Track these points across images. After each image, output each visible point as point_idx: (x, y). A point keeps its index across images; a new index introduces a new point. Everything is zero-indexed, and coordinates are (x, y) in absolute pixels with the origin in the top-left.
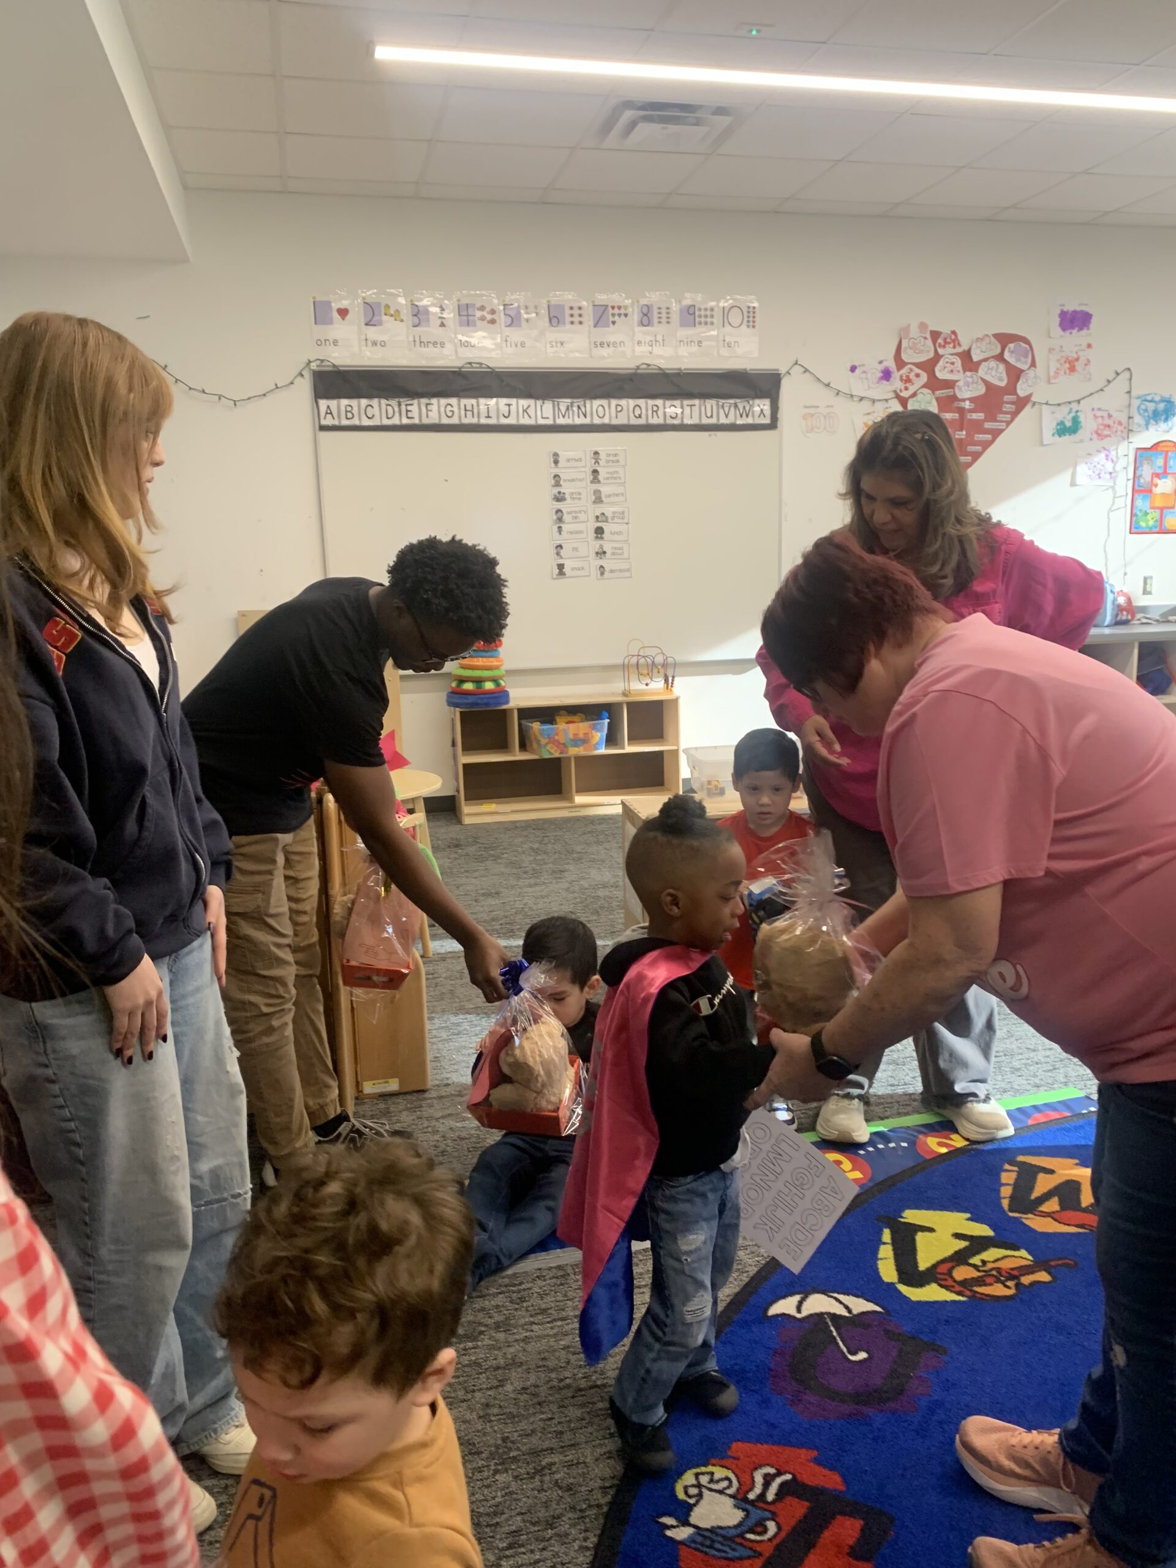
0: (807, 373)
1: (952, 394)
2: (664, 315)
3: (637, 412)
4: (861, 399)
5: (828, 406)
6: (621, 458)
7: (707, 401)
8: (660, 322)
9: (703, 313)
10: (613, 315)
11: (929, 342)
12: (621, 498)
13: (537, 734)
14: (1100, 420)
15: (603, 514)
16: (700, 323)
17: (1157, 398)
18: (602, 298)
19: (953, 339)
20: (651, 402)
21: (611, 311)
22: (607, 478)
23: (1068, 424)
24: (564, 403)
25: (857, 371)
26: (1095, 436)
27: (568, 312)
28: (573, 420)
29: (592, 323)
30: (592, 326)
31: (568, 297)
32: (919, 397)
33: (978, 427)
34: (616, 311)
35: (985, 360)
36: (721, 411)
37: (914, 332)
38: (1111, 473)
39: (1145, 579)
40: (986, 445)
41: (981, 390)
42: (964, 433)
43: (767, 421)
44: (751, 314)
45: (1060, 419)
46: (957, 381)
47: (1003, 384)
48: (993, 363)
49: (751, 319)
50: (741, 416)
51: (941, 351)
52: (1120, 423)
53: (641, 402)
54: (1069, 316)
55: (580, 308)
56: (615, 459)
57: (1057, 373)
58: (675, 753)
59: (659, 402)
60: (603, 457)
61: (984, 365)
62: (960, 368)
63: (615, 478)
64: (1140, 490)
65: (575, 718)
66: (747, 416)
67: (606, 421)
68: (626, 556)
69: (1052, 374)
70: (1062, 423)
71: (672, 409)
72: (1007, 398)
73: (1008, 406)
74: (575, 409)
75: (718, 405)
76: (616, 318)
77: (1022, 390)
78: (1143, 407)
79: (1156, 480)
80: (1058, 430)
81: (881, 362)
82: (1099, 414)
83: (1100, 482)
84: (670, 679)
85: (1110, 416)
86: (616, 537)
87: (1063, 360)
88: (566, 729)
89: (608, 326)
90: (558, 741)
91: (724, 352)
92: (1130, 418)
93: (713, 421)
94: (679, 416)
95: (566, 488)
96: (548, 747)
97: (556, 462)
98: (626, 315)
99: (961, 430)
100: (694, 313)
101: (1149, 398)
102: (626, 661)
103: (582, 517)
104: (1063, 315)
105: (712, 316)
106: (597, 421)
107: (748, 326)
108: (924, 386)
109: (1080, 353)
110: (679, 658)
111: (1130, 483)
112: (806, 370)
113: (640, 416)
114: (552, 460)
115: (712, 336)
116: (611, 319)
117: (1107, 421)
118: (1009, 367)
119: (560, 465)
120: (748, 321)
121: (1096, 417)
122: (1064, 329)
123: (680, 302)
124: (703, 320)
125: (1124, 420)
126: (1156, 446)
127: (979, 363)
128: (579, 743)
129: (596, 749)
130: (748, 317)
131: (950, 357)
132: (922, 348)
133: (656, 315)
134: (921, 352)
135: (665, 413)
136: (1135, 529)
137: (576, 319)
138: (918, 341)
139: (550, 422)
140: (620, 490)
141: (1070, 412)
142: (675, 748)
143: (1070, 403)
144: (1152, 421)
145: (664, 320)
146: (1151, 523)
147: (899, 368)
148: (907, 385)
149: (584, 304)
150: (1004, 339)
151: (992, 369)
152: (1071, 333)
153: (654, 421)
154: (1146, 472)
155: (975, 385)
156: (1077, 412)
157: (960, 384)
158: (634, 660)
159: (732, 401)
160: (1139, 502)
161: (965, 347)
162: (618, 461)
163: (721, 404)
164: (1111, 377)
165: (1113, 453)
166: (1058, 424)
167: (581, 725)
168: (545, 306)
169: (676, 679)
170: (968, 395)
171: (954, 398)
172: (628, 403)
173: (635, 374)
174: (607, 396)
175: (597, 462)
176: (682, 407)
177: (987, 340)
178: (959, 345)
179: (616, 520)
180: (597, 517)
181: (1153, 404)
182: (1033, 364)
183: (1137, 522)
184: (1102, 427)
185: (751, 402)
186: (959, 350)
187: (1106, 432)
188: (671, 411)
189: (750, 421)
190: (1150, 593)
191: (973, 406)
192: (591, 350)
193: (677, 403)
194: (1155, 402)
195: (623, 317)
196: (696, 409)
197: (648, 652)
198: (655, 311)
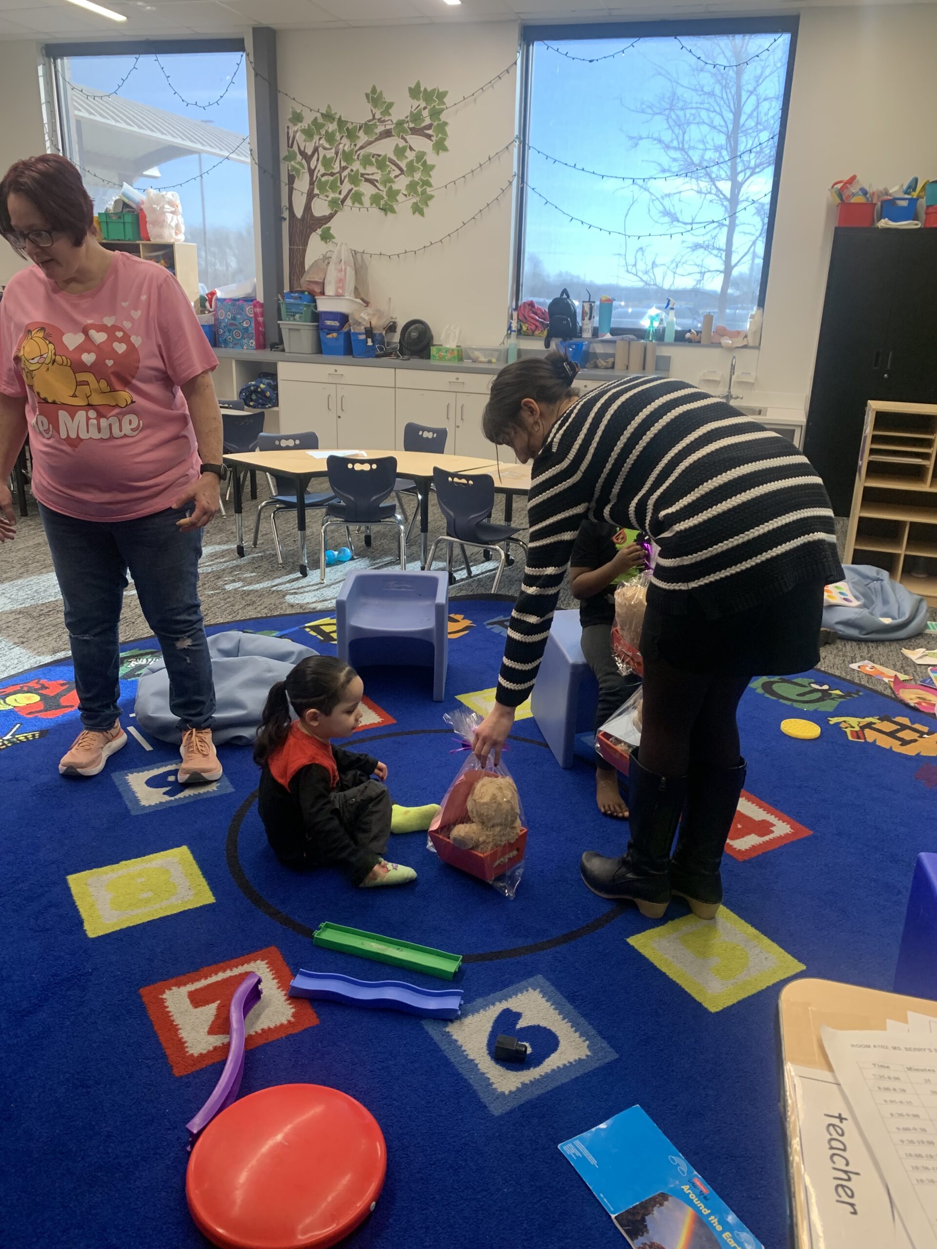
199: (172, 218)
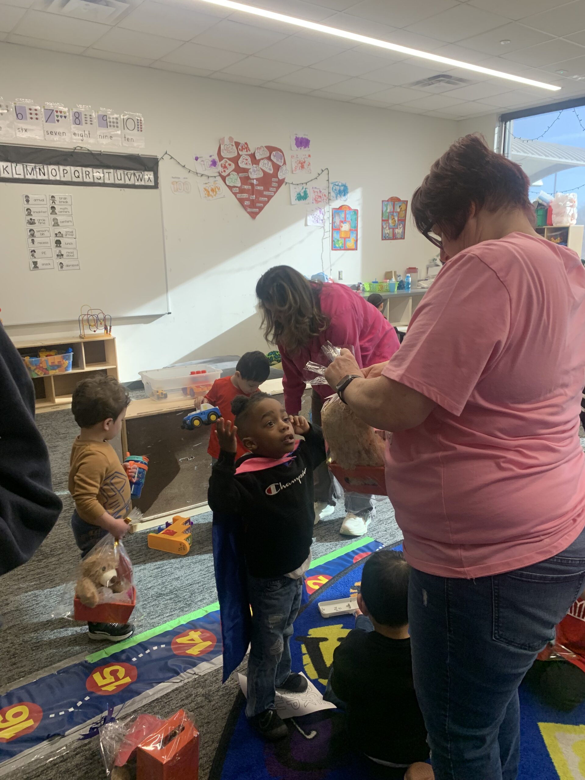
0: (172, 159)
1: (247, 175)
2: (88, 119)
3: (77, 174)
4: (202, 175)
5: (184, 178)
6: (69, 200)
7: (118, 171)
8: (86, 123)
9: (111, 120)
10: (57, 116)
11: (234, 147)
12: (70, 224)
13: (28, 363)
14: (316, 193)
15: (60, 232)
16: (110, 126)
17: (340, 184)
18: (50, 105)
19: (246, 147)
20: (84, 169)
21: (56, 114)
22: (61, 212)
23: (302, 194)
24: (30, 166)
25: (199, 160)
26: (314, 201)
27: (28, 112)
28: (37, 176)
29: (44, 119)
30: (45, 121)
31: (27, 102)
32: (231, 176)
33: (260, 194)
34: (59, 114)
35: (262, 159)
36: (126, 177)
37: (227, 141)
38: (322, 220)
39: (339, 273)
40: (265, 203)
41: (261, 175)
42: (254, 196)
43: (152, 184)
44: (139, 124)
45: (298, 192)
46: (250, 169)
47: (271, 172)
48: (266, 161)
49: (139, 126)
50: (138, 180)
51: (240, 153)
52: (325, 196)
53: (79, 169)
54: (299, 140)
55: (36, 110)
56: (65, 200)
57: (296, 169)
58: (115, 370)
59: (90, 169)
60: (57, 199)
61: (262, 161)
62: (250, 162)
63: (66, 212)
64: (335, 229)
65: (51, 353)
66: (141, 181)
67: (58, 178)
68: (75, 257)
69: (294, 169)
70: (299, 194)
71: (98, 174)
72: (274, 179)
73: (274, 183)
74: (38, 170)
75: (124, 173)
76: (59, 117)
77: (281, 176)
78: (334, 188)
79: (342, 224)
80: (297, 197)
81: (211, 156)
82: (316, 190)
83: (318, 225)
84: (109, 329)
85: (320, 192)
86: (69, 246)
87: (298, 162)
88: (46, 360)
89: (55, 123)
90: (42, 367)
91: (126, 144)
92: (329, 193)
93: (122, 182)
94: (102, 178)
95: (35, 217)
96: (36, 371)
97: (28, 201)
98: (65, 117)
99: (253, 195)
100: (107, 120)
101: (337, 184)
102: (81, 318)
103: (47, 234)
104: (297, 139)
105: (117, 123)
106: (51, 178)
107: (138, 130)
108: (234, 170)
109: (306, 159)
110: (113, 315)
111: (331, 225)
112: (172, 158)
113: (79, 177)
114: (25, 199)
115: (117, 134)
116: (56, 118)
117: (319, 194)
118: (274, 164)
119: (30, 202)
120: (138, 128)
121: (314, 192)
122: (298, 147)
123: (98, 112)
124: (112, 124)
125: (327, 194)
126: (341, 207)
127: (259, 160)
128: (55, 367)
129: (66, 370)
130: (138, 125)
131: (246, 156)
132: (231, 150)
133: (83, 119)
134: (230, 152)
135: (93, 176)
136: (334, 248)
137: (34, 116)
138: (228, 146)
139: (22, 177)
140: (70, 219)
141: (302, 189)
142: (115, 367)
143: (303, 184)
144: (339, 195)
145: (89, 122)
146: (340, 245)
147: (220, 161)
148: (225, 169)
149: (38, 108)
150: (271, 149)
151: (266, 164)
152: (301, 149)
153: (87, 180)
154: (337, 220)
155: (258, 172)
156: (306, 189)
157: (251, 170)
158: (85, 317)
159: (132, 172)
160: (335, 235)
161: (252, 151)
162: (67, 202)
163: (126, 173)
164: (320, 172)
165: (323, 210)
166: (297, 194)
167: (56, 357)
168: (13, 105)
169: (112, 327)
170: (255, 177)
171: (248, 178)
172: (71, 169)
173: (73, 152)
174: (58, 163)
175: (54, 202)
176: (103, 173)
177: (262, 149)
178: (249, 150)
179: (68, 236)
180: (56, 234)
181: (338, 187)
182: (285, 163)
183: (335, 245)
184: (317, 197)
185: (143, 173)
186: (249, 153)
187: (319, 200)
188: (96, 175)
189: (143, 183)
190: (342, 279)
191: (258, 183)
192: (44, 135)
193: (101, 170)
194: (339, 186)
195: (63, 118)
196: (111, 175)
197: (94, 312)
198: (83, 117)
199: (570, 210)
